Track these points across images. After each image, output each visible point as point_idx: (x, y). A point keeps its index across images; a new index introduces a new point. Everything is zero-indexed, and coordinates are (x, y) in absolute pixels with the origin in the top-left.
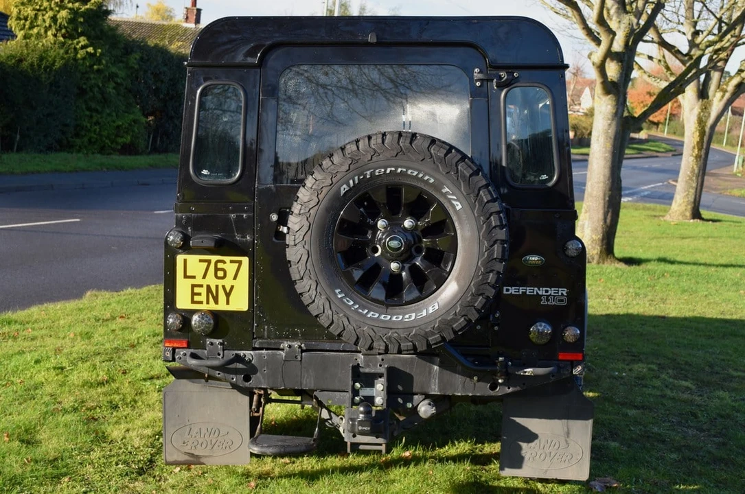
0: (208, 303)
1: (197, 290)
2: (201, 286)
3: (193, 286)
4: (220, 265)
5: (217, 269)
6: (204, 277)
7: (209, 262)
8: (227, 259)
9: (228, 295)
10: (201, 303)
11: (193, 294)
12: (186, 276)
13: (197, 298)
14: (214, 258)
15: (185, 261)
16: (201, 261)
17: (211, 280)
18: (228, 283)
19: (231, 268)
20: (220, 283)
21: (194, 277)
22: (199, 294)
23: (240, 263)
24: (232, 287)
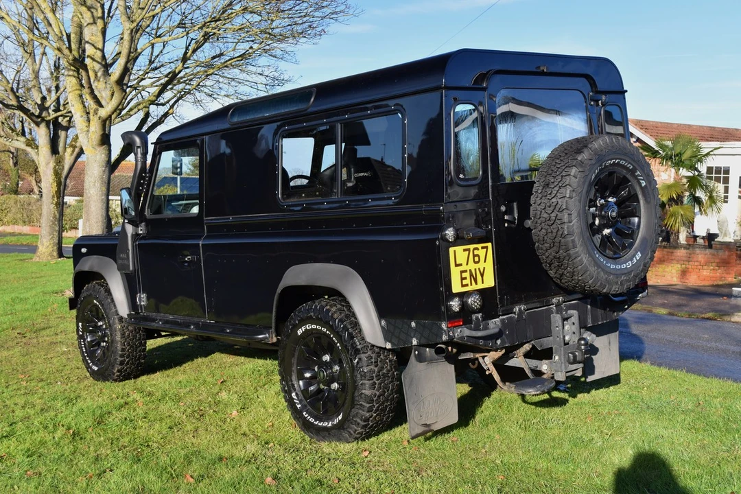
0: (471, 285)
1: (464, 275)
2: (466, 271)
3: (462, 272)
4: (476, 252)
5: (474, 256)
6: (467, 264)
7: (469, 250)
8: (479, 246)
9: (482, 275)
10: (467, 285)
11: (462, 279)
12: (457, 265)
13: (465, 282)
14: (472, 247)
15: (455, 251)
16: (465, 250)
17: (472, 266)
18: (481, 265)
19: (482, 253)
20: (477, 266)
21: (461, 265)
22: (465, 278)
23: (486, 247)
24: (484, 268)
